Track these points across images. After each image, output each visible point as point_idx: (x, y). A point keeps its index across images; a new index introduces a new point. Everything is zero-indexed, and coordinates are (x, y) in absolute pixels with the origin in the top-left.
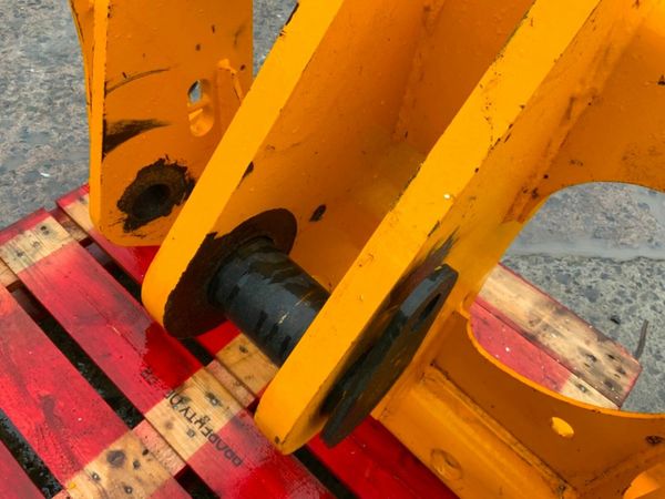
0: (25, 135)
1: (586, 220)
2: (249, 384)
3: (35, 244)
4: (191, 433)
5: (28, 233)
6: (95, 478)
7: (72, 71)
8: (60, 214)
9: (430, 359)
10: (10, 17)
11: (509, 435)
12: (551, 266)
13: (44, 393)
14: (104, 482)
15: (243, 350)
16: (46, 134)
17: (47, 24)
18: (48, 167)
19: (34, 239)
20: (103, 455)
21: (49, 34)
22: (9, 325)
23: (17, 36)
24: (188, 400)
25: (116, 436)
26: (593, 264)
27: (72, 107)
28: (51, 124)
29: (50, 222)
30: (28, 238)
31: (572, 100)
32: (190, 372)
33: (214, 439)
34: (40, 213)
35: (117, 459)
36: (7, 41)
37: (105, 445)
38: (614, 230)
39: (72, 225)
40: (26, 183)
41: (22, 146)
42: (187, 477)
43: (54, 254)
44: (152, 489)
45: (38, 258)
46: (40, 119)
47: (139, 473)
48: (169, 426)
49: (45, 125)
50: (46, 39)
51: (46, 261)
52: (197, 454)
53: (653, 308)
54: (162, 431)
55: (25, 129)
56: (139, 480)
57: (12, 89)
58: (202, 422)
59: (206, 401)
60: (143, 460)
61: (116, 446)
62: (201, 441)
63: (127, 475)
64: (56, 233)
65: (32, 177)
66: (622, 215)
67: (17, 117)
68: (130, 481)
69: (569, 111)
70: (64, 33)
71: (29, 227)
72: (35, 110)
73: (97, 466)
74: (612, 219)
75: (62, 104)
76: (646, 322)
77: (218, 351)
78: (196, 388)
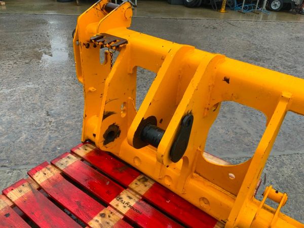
0: (50, 138)
1: (240, 146)
2: (140, 193)
3: (66, 161)
4: (125, 207)
5: (64, 159)
6: (97, 221)
7: (63, 118)
8: (72, 153)
9: (194, 170)
10: (39, 104)
11: (220, 188)
12: (231, 161)
13: (77, 200)
14: (100, 222)
15: (136, 184)
16: (57, 137)
17: (52, 105)
18: (59, 146)
19: (66, 160)
20: (98, 215)
21: (53, 108)
22: (62, 184)
23: (43, 110)
24: (122, 198)
25: (101, 210)
26: (245, 159)
27: (65, 129)
28: (58, 134)
29: (70, 155)
30: (64, 160)
31: (209, 86)
32: (121, 191)
33: (132, 208)
34: (66, 153)
35: (103, 216)
36: (40, 111)
37: (98, 212)
38: (250, 149)
39: (77, 156)
40: (53, 151)
41: (50, 141)
42: (126, 219)
43: (73, 163)
44: (115, 222)
45: (68, 165)
46: (54, 132)
47: (110, 218)
48: (117, 205)
49: (56, 134)
50: (52, 110)
51: (71, 166)
52: (127, 212)
53: (267, 170)
54: (115, 207)
55: (50, 136)
56: (111, 220)
57: (43, 125)
58: (127, 204)
59: (128, 198)
60: (111, 215)
61: (102, 212)
62: (128, 209)
63: (107, 219)
64: (72, 158)
65: (54, 149)
66: (251, 144)
67: (47, 133)
68: (108, 221)
69: (209, 89)
70: (58, 107)
71: (64, 157)
72: (52, 130)
73: (97, 218)
74: (248, 146)
75: (61, 128)
76: (265, 174)
77: (129, 184)
78: (124, 195)
